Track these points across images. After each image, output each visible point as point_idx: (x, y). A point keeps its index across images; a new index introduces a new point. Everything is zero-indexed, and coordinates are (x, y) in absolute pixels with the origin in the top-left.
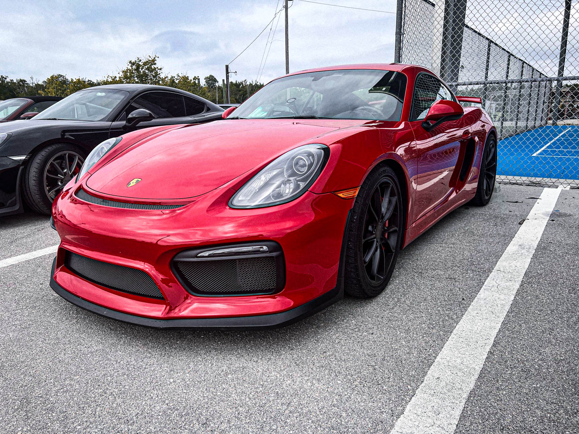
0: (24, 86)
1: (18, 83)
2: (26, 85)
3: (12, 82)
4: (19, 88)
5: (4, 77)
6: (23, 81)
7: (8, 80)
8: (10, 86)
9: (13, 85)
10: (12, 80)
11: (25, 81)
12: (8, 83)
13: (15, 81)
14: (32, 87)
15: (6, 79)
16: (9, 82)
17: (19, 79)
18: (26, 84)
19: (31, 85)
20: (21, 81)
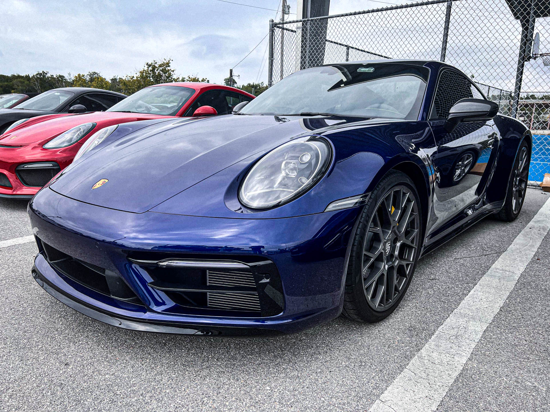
0: (62, 81)
1: (58, 78)
2: (64, 81)
3: (52, 77)
4: (58, 83)
5: (45, 73)
6: (62, 77)
7: (49, 75)
8: (50, 80)
9: (52, 80)
10: (53, 75)
11: (64, 77)
12: (48, 78)
13: (55, 76)
14: (70, 82)
15: (46, 74)
16: (50, 77)
17: (58, 74)
18: (65, 79)
19: (69, 80)
20: (60, 76)
